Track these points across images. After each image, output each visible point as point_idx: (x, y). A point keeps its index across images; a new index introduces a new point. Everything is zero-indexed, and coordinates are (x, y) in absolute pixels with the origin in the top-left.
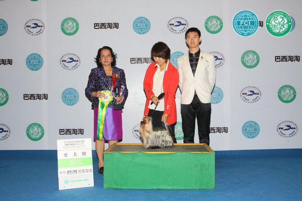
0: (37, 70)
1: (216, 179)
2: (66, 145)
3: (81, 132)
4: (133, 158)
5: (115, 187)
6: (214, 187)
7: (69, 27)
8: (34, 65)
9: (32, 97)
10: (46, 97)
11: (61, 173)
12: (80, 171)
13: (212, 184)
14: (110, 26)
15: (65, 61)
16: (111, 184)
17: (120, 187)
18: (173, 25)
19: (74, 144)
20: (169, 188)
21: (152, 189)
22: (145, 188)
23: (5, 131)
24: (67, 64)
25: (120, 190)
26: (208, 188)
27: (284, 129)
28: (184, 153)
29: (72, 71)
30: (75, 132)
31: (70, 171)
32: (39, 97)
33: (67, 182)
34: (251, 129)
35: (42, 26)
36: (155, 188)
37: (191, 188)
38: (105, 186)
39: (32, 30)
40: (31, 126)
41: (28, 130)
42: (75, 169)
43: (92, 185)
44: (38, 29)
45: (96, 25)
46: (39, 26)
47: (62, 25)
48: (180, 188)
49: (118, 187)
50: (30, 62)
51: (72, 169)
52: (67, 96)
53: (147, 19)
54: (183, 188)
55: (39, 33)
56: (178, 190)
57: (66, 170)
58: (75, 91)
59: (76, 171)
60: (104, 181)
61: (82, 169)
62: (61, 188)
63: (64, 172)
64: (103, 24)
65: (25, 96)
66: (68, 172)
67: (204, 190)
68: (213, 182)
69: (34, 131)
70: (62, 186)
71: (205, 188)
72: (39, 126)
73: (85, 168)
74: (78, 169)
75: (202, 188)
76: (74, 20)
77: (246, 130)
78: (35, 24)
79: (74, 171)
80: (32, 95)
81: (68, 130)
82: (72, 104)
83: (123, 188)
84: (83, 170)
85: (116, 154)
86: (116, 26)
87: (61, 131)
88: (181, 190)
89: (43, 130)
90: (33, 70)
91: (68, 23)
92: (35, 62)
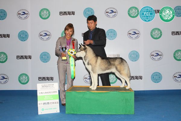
0: (25, 41)
1: (135, 108)
2: (42, 87)
3: (52, 79)
4: (84, 95)
5: (73, 113)
6: (133, 113)
7: (44, 14)
8: (23, 38)
9: (22, 57)
10: (30, 57)
11: (39, 104)
12: (51, 103)
13: (132, 111)
14: (69, 13)
15: (42, 35)
16: (70, 111)
17: (76, 113)
18: (108, 12)
19: (47, 86)
20: (106, 113)
21: (95, 114)
22: (91, 114)
23: (5, 78)
24: (43, 37)
25: (76, 114)
26: (130, 114)
27: (177, 77)
28: (115, 92)
29: (46, 41)
30: (48, 79)
31: (45, 103)
32: (26, 57)
33: (43, 110)
34: (156, 77)
35: (28, 14)
36: (97, 113)
37: (119, 114)
38: (67, 112)
39: (21, 16)
40: (21, 75)
41: (19, 78)
42: (48, 102)
43: (59, 111)
44: (25, 15)
45: (61, 13)
46: (26, 14)
47: (40, 13)
48: (113, 114)
49: (75, 113)
50: (20, 36)
51: (46, 102)
52: (43, 57)
53: (92, 9)
54: (115, 114)
55: (26, 18)
56: (111, 115)
57: (43, 102)
58: (48, 53)
59: (49, 103)
60: (66, 109)
61: (52, 101)
62: (39, 113)
63: (42, 104)
64: (65, 12)
65: (18, 57)
66: (44, 103)
67: (128, 115)
68: (133, 110)
69: (23, 78)
70: (40, 112)
71: (128, 114)
72: (26, 75)
73: (54, 101)
74: (50, 102)
75: (127, 114)
76: (47, 10)
77: (153, 77)
78: (24, 12)
79: (48, 103)
80: (22, 56)
81: (44, 78)
82: (46, 62)
83: (78, 113)
84: (53, 103)
85: (73, 93)
86: (73, 13)
87: (40, 78)
88: (113, 115)
89: (28, 78)
90: (22, 41)
91: (43, 12)
92: (23, 36)
